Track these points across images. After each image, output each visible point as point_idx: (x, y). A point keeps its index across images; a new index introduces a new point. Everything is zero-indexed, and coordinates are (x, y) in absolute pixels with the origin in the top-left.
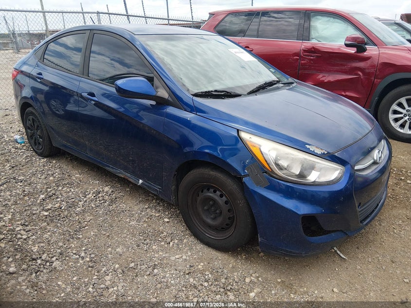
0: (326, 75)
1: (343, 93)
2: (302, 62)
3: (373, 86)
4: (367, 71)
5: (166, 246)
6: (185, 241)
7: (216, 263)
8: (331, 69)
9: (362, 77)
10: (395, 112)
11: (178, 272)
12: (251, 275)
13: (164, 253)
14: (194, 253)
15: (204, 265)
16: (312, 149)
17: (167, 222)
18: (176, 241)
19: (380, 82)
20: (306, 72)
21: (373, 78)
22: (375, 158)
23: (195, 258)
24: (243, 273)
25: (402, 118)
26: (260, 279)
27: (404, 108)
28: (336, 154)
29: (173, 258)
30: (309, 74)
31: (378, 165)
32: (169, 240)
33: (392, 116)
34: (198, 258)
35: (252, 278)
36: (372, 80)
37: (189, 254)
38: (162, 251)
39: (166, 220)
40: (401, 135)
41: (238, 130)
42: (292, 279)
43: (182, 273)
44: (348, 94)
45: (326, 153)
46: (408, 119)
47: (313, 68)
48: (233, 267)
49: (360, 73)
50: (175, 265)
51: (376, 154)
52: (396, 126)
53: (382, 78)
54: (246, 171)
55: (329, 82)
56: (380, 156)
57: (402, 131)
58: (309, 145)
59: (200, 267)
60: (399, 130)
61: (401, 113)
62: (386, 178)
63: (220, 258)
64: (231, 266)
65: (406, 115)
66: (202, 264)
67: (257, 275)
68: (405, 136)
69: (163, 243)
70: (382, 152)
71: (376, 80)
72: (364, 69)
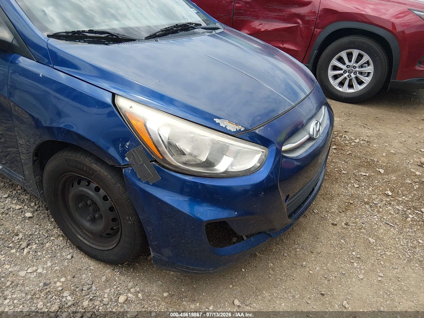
0: (263, 22)
1: (281, 45)
2: (237, 5)
3: (313, 36)
4: (307, 18)
5: (18, 254)
6: (47, 245)
7: (84, 276)
8: (269, 15)
9: (301, 26)
10: (335, 68)
11: (24, 295)
12: (129, 290)
13: (12, 265)
14: (56, 263)
15: (67, 280)
16: (223, 123)
17: (30, 217)
18: (34, 247)
19: (320, 33)
20: (242, 18)
21: (313, 28)
22: (311, 133)
23: (56, 270)
24: (119, 289)
25: (342, 75)
26: (140, 295)
27: (344, 63)
28: (257, 131)
29: (22, 273)
30: (245, 21)
31: (315, 141)
32: (24, 244)
33: (331, 73)
34: (61, 270)
35: (130, 295)
36: (312, 29)
37: (49, 264)
38: (10, 262)
39: (28, 215)
40: (339, 94)
41: (114, 95)
42: (183, 290)
43: (29, 297)
44: (286, 46)
45: (243, 129)
46: (348, 75)
47: (248, 13)
48: (107, 281)
49: (299, 21)
50: (23, 285)
51: (312, 127)
52: (334, 84)
53: (323, 28)
54: (126, 158)
55: (266, 31)
56: (317, 130)
57: (340, 89)
58: (219, 118)
59: (58, 284)
60: (338, 88)
61: (341, 69)
62: (324, 157)
63: (92, 267)
64: (104, 278)
65: (345, 72)
66: (63, 279)
67: (138, 289)
68: (343, 95)
69: (13, 251)
70: (320, 124)
71: (315, 30)
72: (304, 16)
